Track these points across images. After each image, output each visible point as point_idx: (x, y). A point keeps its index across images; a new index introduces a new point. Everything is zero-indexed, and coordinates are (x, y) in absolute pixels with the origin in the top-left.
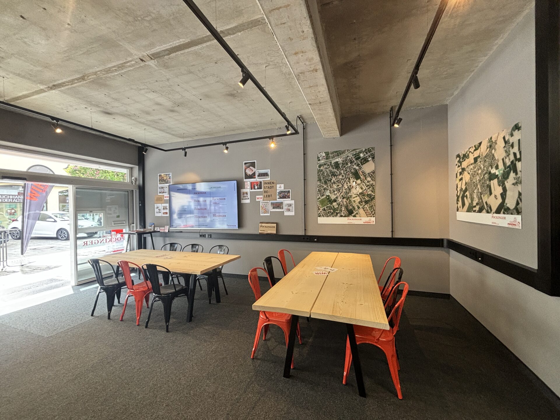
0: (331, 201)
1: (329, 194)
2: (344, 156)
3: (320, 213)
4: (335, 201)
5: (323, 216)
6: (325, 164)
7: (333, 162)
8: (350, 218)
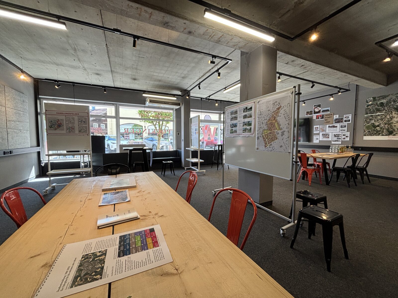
0: (375, 126)
1: (374, 122)
2: (388, 98)
3: (365, 134)
4: (378, 126)
5: (368, 135)
6: (372, 105)
7: (378, 103)
8: (390, 136)
